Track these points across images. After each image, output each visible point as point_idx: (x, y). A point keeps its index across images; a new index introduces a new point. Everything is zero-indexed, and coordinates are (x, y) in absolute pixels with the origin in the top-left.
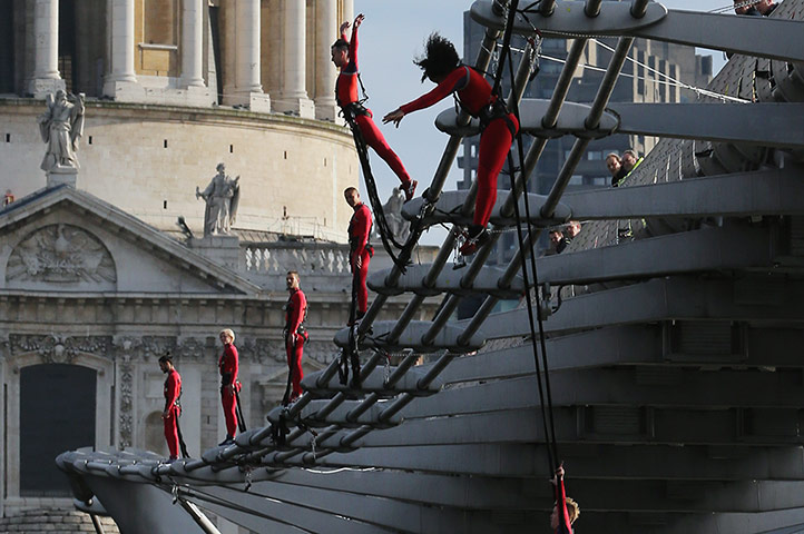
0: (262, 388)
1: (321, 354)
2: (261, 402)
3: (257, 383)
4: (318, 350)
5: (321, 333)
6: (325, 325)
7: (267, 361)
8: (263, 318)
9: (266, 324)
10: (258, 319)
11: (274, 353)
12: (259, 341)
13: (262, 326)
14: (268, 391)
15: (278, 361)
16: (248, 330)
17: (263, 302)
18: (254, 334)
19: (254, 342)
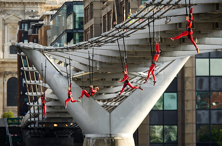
0: (4, 20)
1: (17, 13)
2: (4, 23)
3: (3, 19)
4: (17, 12)
5: (17, 8)
6: (18, 7)
7: (5, 14)
8: (5, 5)
9: (5, 7)
10: (3, 6)
11: (7, 13)
12: (4, 10)
13: (4, 7)
14: (6, 21)
15: (8, 14)
16: (2, 8)
17: (5, 2)
18: (3, 9)
19: (3, 11)
